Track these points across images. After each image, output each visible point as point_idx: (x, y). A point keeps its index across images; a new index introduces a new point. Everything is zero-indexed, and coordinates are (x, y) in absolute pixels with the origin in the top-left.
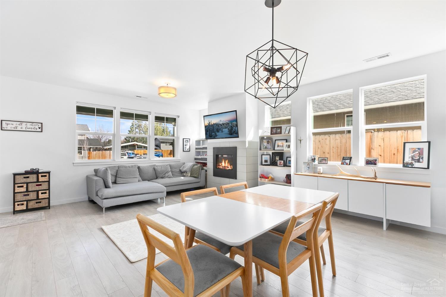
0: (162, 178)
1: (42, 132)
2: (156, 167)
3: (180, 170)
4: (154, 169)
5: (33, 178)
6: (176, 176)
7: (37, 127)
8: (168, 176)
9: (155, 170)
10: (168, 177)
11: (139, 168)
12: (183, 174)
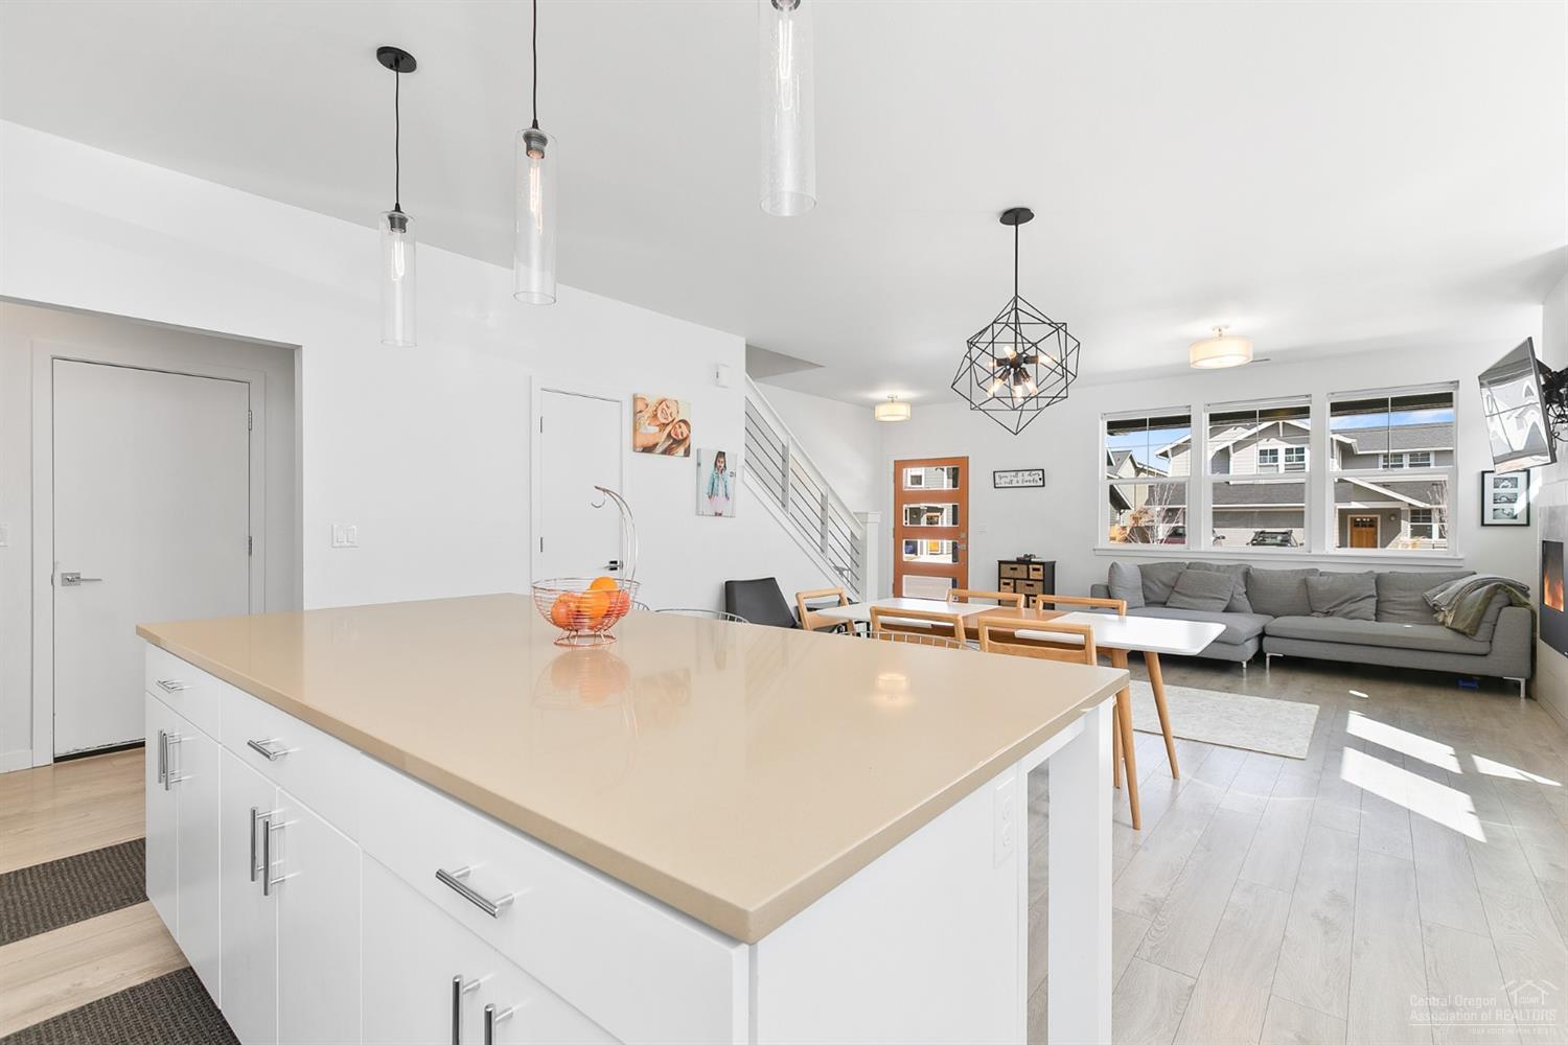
0: (1328, 614)
1: (1044, 486)
2: (1313, 579)
3: (1425, 601)
4: (1305, 582)
5: (1021, 571)
6: (1397, 617)
7: (1037, 478)
8: (1350, 612)
9: (1307, 587)
10: (1352, 615)
11: (1247, 575)
12: (1435, 615)
